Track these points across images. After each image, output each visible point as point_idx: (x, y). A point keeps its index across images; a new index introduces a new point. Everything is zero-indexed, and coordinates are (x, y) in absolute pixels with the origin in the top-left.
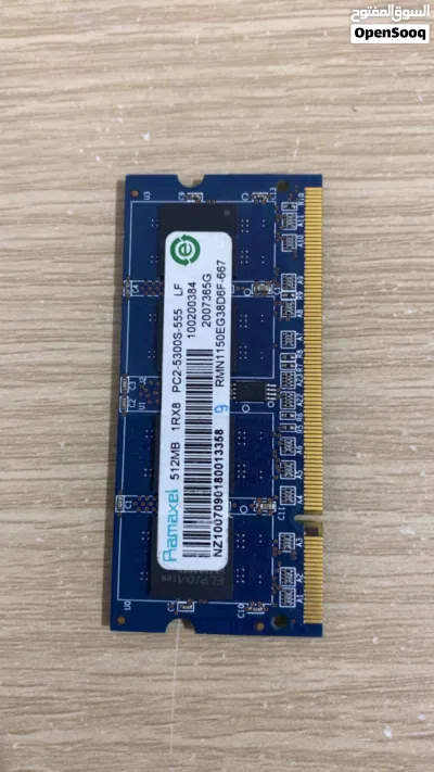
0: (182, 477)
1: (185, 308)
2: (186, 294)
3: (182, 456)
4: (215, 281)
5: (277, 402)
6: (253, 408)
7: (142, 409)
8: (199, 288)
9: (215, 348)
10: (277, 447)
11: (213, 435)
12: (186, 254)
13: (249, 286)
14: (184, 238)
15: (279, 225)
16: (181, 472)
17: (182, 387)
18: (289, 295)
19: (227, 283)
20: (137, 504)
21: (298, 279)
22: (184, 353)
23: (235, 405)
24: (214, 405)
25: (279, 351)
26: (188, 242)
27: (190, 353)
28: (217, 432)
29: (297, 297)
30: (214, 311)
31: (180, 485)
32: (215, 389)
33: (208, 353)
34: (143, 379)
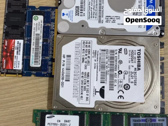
0: (34, 53)
1: (36, 27)
2: (36, 25)
3: (34, 50)
4: (40, 23)
5: (50, 42)
6: (46, 43)
7: (28, 43)
8: (38, 24)
9: (40, 34)
10: (49, 49)
11: (39, 47)
12: (36, 19)
13: (46, 24)
14: (36, 16)
15: (51, 15)
16: (34, 52)
17: (35, 39)
18: (52, 26)
19: (42, 24)
20: (27, 57)
21: (54, 23)
22: (35, 34)
23: (43, 42)
24: (40, 42)
25: (50, 34)
26: (36, 17)
27: (36, 34)
28: (40, 46)
29: (53, 26)
30: (40, 28)
31: (34, 54)
32: (40, 40)
33: (39, 34)
34: (29, 38)
